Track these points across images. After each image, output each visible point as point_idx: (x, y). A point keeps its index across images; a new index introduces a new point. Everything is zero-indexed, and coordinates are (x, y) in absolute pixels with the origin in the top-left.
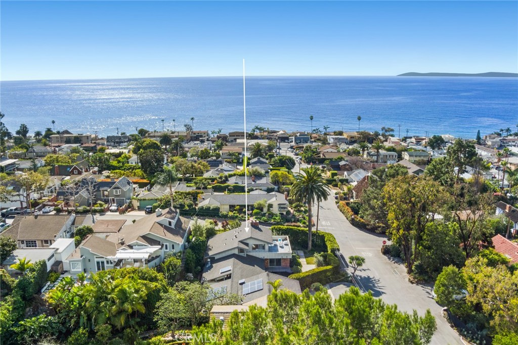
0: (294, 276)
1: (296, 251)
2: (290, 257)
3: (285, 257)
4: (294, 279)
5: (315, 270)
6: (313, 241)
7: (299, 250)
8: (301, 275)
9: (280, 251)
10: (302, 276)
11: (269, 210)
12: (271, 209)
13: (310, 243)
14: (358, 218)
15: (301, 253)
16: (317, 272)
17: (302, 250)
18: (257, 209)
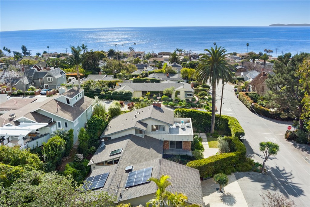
0: (193, 163)
1: (198, 134)
2: (191, 139)
3: (186, 140)
4: (194, 167)
5: (219, 157)
6: (216, 125)
7: (202, 132)
8: (203, 162)
9: (181, 133)
10: (203, 164)
11: (176, 96)
12: (178, 96)
13: (213, 126)
14: (258, 105)
15: (204, 136)
16: (222, 159)
17: (205, 133)
18: (166, 95)
